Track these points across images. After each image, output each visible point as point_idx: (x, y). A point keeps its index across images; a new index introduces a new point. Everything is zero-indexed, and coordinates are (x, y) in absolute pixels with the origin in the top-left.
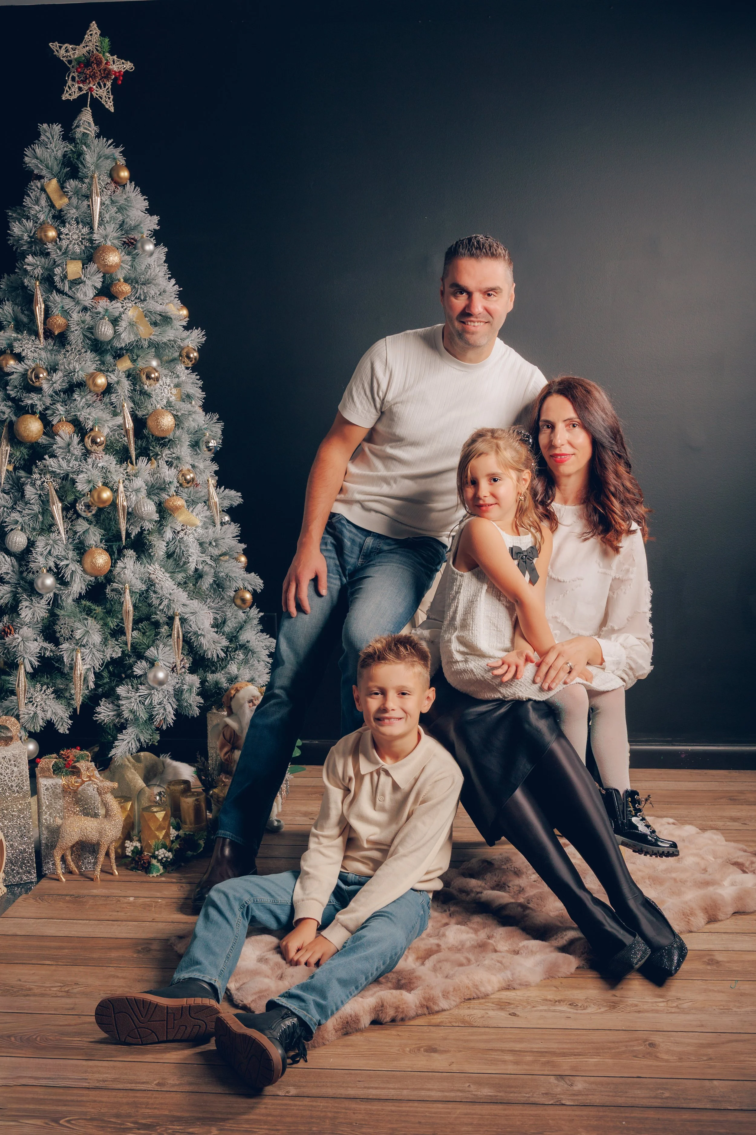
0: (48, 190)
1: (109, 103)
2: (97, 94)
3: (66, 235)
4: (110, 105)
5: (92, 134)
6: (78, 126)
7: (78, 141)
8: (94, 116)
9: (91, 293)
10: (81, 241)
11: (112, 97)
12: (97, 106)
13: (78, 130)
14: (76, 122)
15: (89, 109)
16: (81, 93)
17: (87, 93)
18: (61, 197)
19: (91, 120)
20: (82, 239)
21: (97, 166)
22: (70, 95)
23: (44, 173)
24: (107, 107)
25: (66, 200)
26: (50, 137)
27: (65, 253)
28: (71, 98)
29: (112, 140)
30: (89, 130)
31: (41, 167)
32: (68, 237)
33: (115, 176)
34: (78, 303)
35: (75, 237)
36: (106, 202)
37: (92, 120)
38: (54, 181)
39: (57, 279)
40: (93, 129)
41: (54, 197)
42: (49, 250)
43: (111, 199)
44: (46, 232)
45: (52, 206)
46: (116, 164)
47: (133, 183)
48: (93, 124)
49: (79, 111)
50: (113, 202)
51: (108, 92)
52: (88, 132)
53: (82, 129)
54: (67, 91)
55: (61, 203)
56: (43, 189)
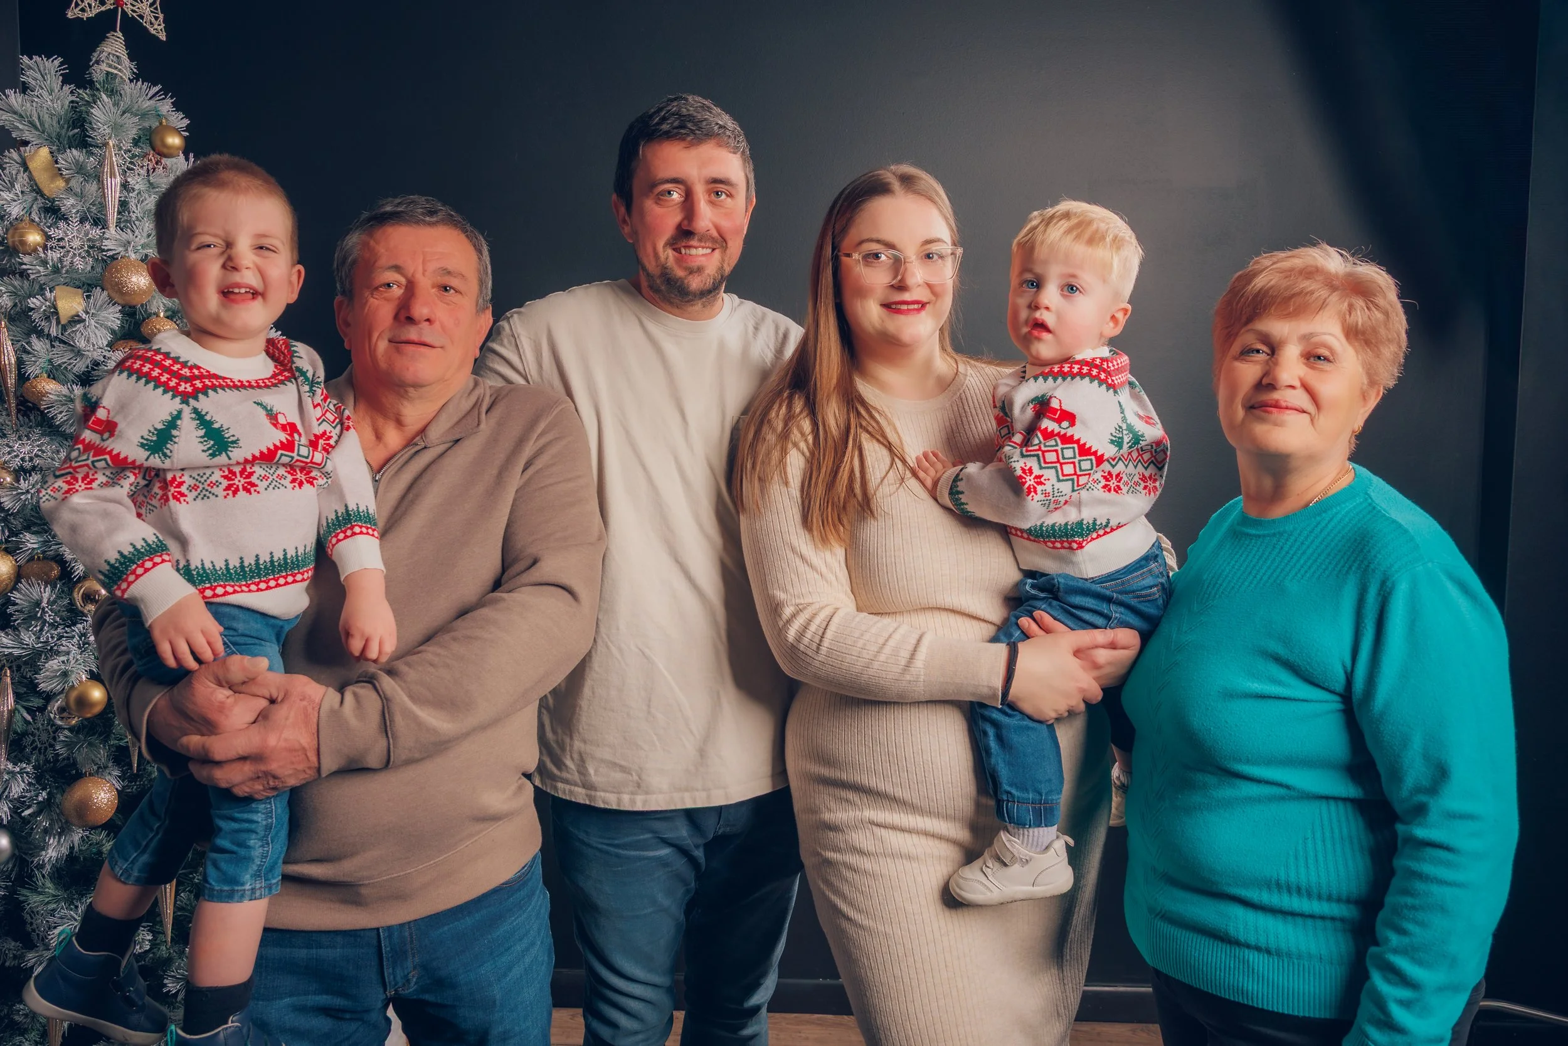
0: (32, 165)
1: (156, 27)
2: (133, 11)
3: (59, 240)
4: (158, 29)
5: (127, 74)
6: (97, 62)
7: (98, 86)
8: (128, 45)
9: (102, 338)
10: (88, 252)
11: (161, 16)
12: (134, 32)
13: (95, 67)
14: (95, 55)
15: (120, 34)
16: (103, 9)
17: (115, 10)
18: (53, 178)
19: (123, 54)
20: (89, 247)
21: (117, 128)
22: (83, 10)
23: (27, 136)
24: (154, 32)
25: (61, 183)
26: (39, 76)
27: (56, 270)
28: (85, 16)
29: (160, 87)
30: (116, 68)
31: (21, 127)
32: (61, 244)
33: (158, 143)
34: (79, 353)
35: (76, 243)
36: (137, 187)
37: (125, 52)
38: (44, 152)
39: (35, 316)
40: (126, 68)
41: (42, 178)
42: (24, 267)
43: (149, 181)
44: (22, 235)
45: (38, 191)
46: (161, 123)
47: (191, 155)
48: (125, 58)
49: (103, 38)
50: (151, 185)
51: (156, 9)
52: (115, 72)
53: (104, 67)
54: (77, 5)
55: (54, 187)
56: (25, 165)
